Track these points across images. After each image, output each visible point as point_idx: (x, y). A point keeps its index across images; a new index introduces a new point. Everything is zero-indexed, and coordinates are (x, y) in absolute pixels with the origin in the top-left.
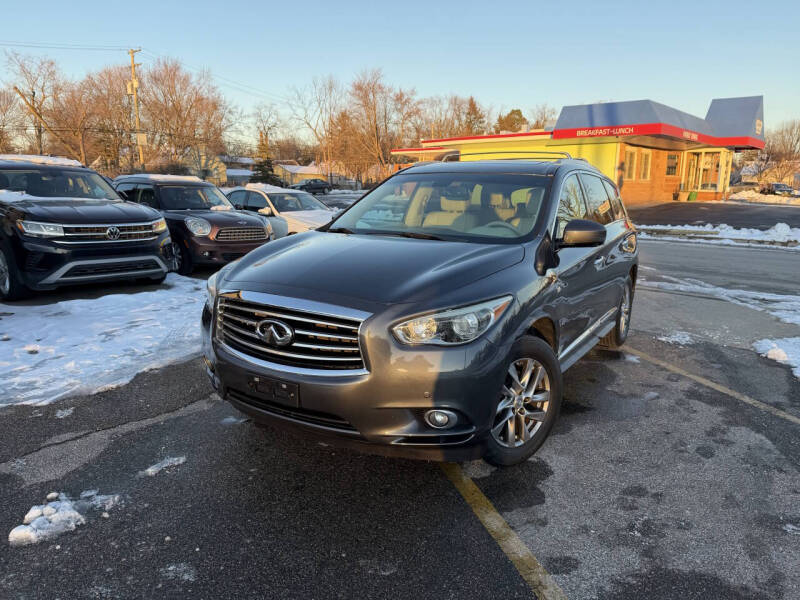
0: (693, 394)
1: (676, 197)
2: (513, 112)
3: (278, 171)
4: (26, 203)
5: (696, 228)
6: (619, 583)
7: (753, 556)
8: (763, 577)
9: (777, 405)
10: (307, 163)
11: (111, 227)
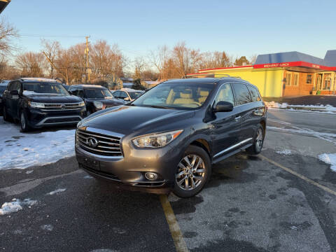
0: (280, 175)
1: (311, 93)
2: (242, 57)
3: (143, 84)
4: (33, 96)
5: (316, 106)
6: (210, 242)
7: (271, 237)
8: (272, 245)
9: (316, 181)
10: (155, 80)
11: (62, 105)
